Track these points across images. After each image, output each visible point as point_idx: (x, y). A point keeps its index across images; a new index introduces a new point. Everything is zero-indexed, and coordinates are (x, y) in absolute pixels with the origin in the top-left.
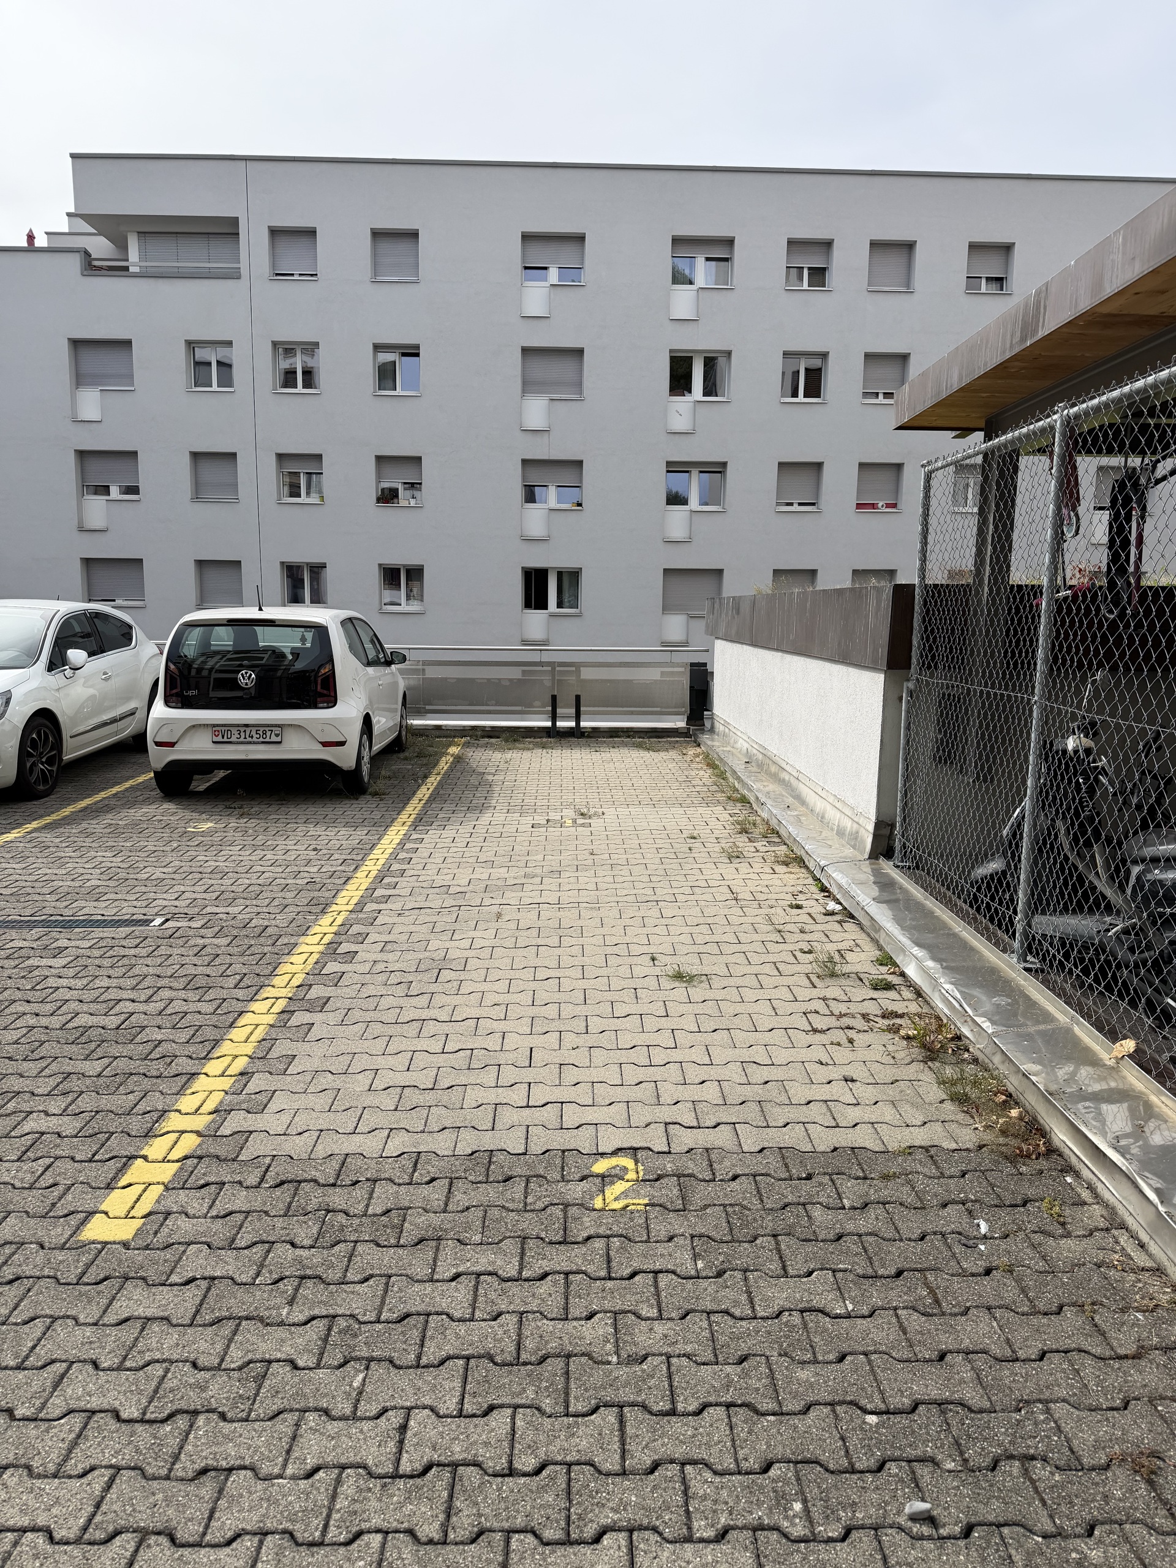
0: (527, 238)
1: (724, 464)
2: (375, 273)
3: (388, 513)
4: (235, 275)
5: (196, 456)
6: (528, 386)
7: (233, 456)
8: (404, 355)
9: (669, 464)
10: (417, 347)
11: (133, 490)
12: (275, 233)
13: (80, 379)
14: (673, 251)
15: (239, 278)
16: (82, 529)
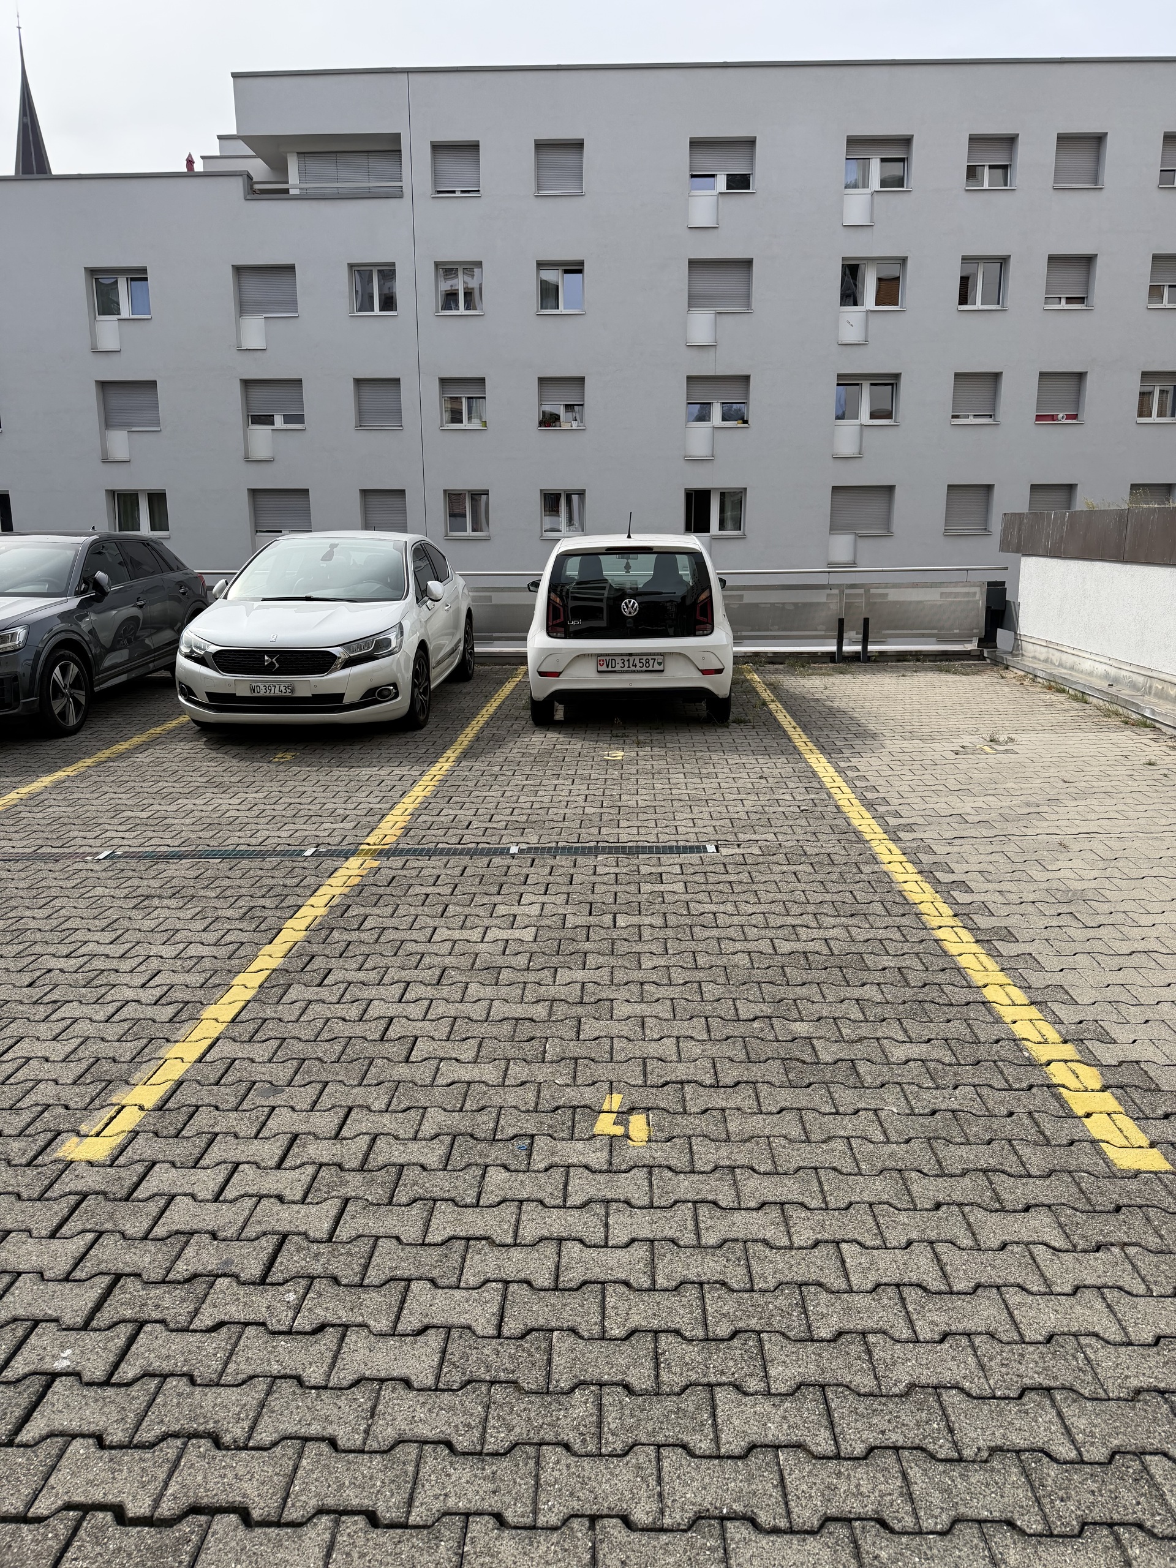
0: (696, 144)
1: (897, 376)
2: (539, 187)
3: (550, 437)
4: (398, 194)
5: (359, 382)
6: (695, 300)
7: (397, 381)
8: (566, 271)
9: (839, 376)
10: (582, 263)
11: (300, 419)
12: (437, 148)
13: (244, 307)
14: (847, 153)
15: (401, 197)
16: (248, 460)
